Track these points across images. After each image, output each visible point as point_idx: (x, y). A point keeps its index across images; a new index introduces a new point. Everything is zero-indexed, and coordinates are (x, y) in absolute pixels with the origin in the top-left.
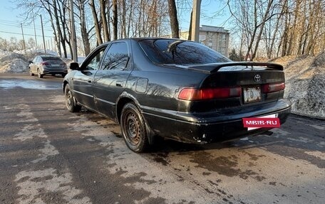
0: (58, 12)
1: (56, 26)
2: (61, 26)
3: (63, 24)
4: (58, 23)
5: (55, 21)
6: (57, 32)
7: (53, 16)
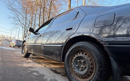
0: (26, 27)
1: (24, 32)
2: (26, 32)
3: (27, 31)
4: (25, 31)
5: (24, 30)
6: (24, 34)
7: (24, 29)
